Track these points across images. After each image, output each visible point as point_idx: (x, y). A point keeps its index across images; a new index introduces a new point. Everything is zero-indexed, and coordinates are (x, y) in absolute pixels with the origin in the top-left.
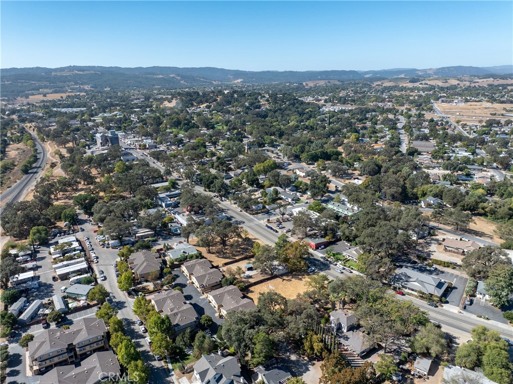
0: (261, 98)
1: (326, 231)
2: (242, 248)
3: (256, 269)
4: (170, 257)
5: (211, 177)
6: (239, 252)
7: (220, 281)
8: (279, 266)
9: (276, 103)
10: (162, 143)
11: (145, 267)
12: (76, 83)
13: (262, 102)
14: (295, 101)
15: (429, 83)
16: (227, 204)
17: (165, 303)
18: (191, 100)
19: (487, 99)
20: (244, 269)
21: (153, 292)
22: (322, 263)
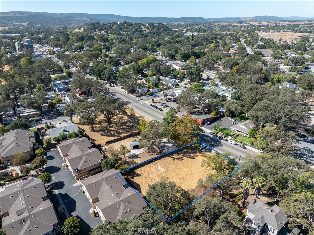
0: (143, 27)
1: (209, 109)
2: (127, 126)
3: (142, 148)
4: (50, 136)
5: (102, 68)
6: (125, 129)
7: (100, 164)
8: (168, 143)
9: (154, 29)
10: (68, 50)
11: (12, 148)
12: (17, 21)
13: (144, 29)
14: (167, 29)
15: (250, 23)
16: (116, 89)
17: (15, 200)
18: (94, 28)
19: (290, 31)
20: (129, 147)
21: (17, 178)
22: (211, 138)
